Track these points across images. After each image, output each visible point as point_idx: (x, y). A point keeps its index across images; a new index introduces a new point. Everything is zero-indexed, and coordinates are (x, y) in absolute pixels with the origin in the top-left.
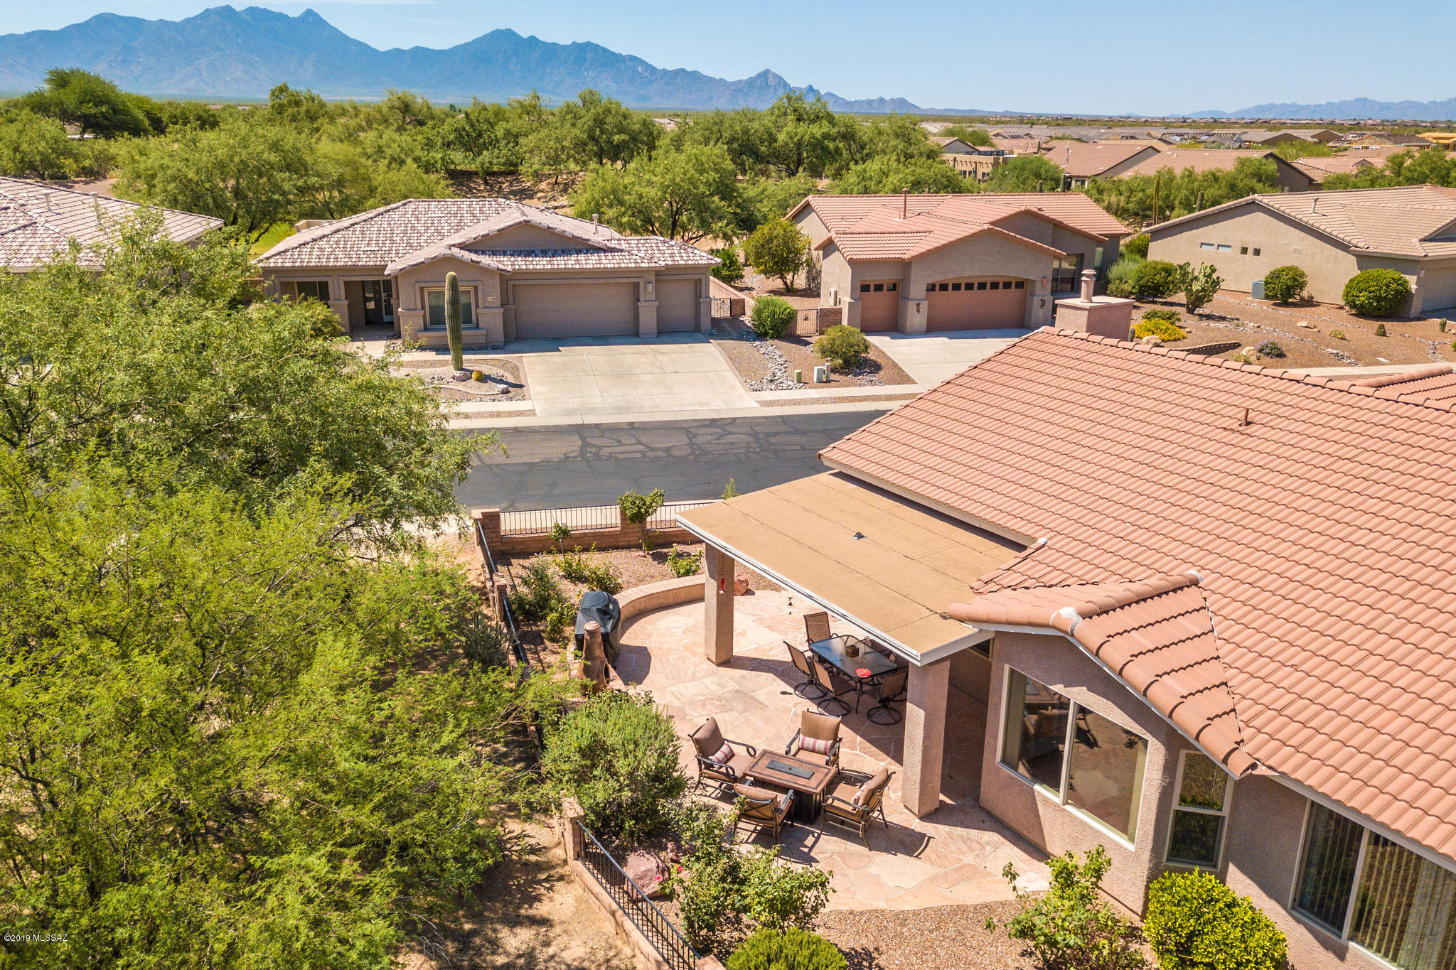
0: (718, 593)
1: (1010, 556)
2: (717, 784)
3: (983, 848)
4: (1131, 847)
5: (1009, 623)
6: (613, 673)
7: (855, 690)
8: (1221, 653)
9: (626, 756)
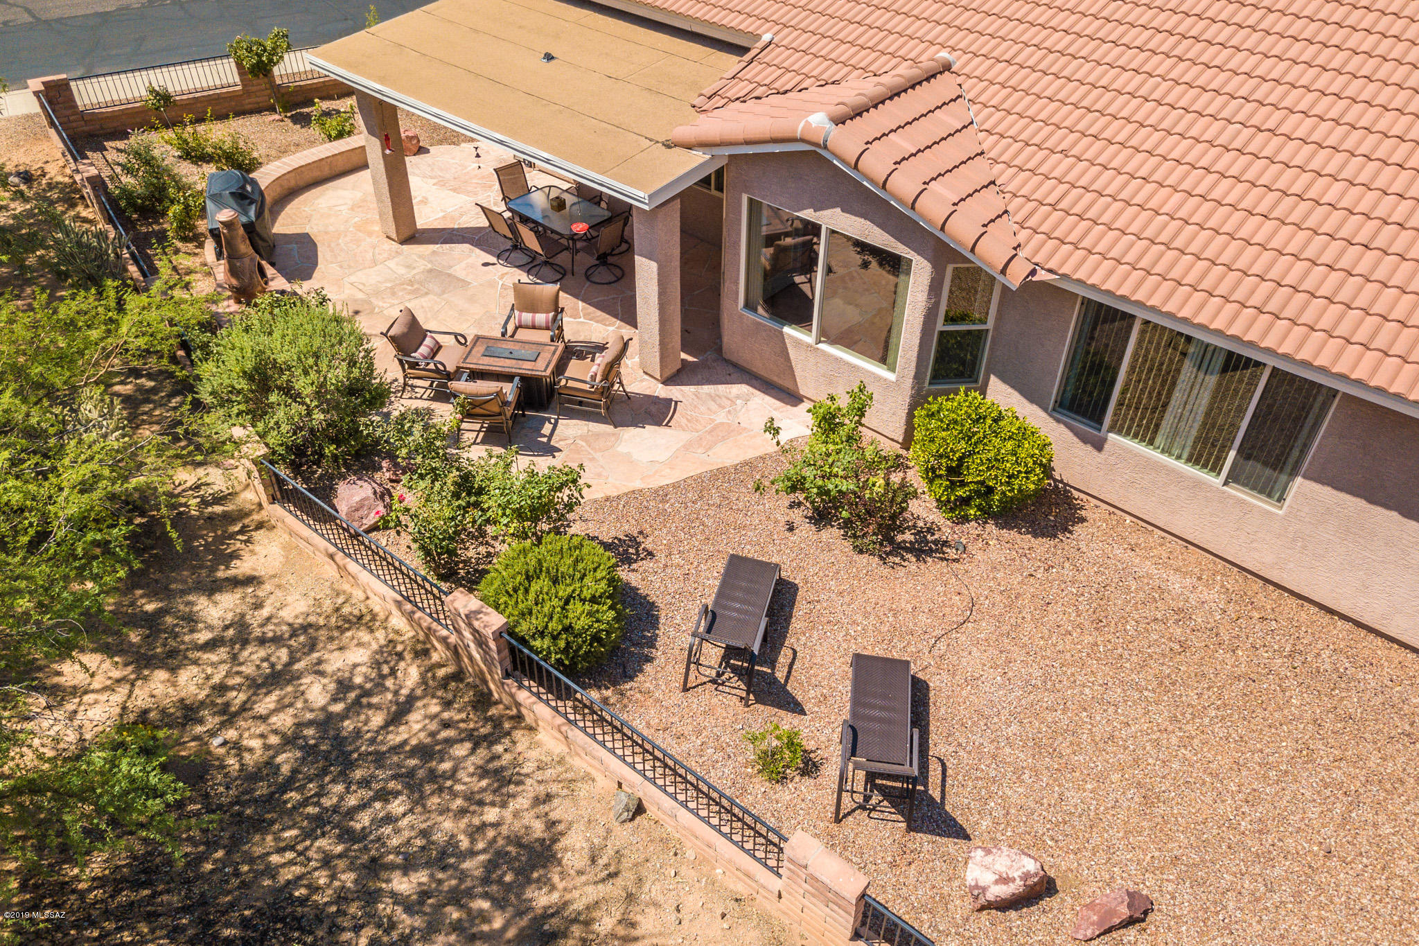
0: (384, 155)
1: (732, 62)
2: (427, 383)
3: (733, 403)
4: (891, 376)
5: (748, 143)
6: (270, 271)
7: (567, 248)
8: (985, 146)
9: (306, 373)
